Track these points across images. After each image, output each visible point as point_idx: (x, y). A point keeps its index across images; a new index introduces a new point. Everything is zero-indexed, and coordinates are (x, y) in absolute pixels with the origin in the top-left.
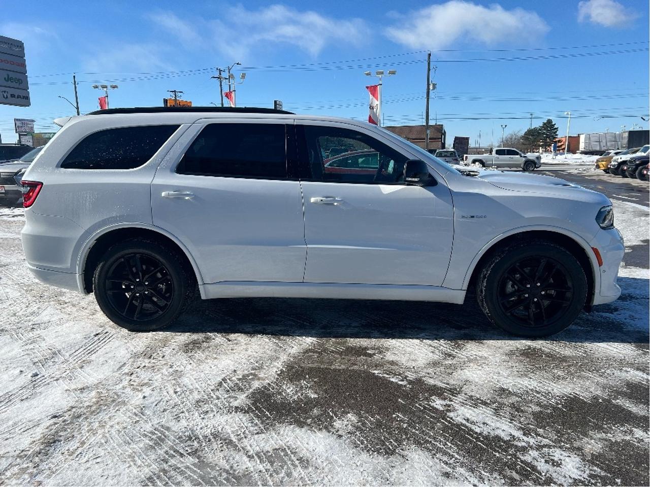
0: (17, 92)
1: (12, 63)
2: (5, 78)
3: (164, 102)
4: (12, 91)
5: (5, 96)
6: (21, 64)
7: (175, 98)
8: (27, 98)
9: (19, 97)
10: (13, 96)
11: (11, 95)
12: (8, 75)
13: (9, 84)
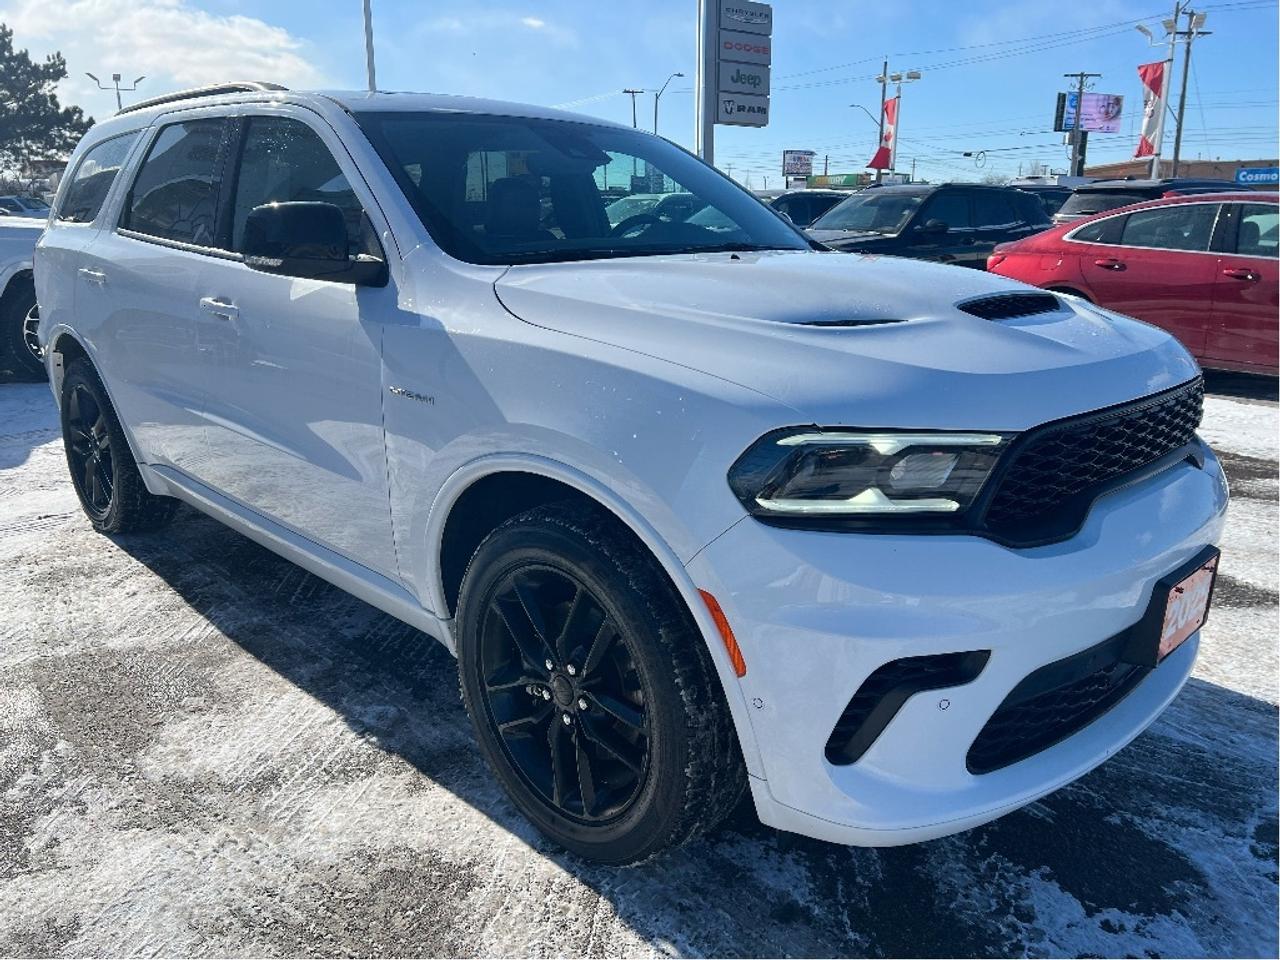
0: (748, 101)
1: (747, 48)
2: (732, 78)
3: (1059, 99)
4: (740, 100)
5: (729, 110)
6: (764, 48)
7: (1080, 88)
8: (764, 111)
9: (751, 109)
10: (741, 109)
11: (739, 107)
12: (738, 71)
13: (739, 87)
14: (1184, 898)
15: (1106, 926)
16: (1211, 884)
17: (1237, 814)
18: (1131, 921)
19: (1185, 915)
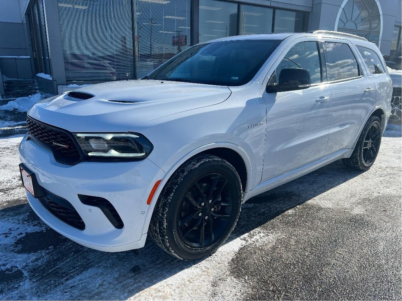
14: (16, 247)
15: (21, 234)
16: (16, 254)
17: (32, 272)
18: (19, 237)
19: (12, 245)
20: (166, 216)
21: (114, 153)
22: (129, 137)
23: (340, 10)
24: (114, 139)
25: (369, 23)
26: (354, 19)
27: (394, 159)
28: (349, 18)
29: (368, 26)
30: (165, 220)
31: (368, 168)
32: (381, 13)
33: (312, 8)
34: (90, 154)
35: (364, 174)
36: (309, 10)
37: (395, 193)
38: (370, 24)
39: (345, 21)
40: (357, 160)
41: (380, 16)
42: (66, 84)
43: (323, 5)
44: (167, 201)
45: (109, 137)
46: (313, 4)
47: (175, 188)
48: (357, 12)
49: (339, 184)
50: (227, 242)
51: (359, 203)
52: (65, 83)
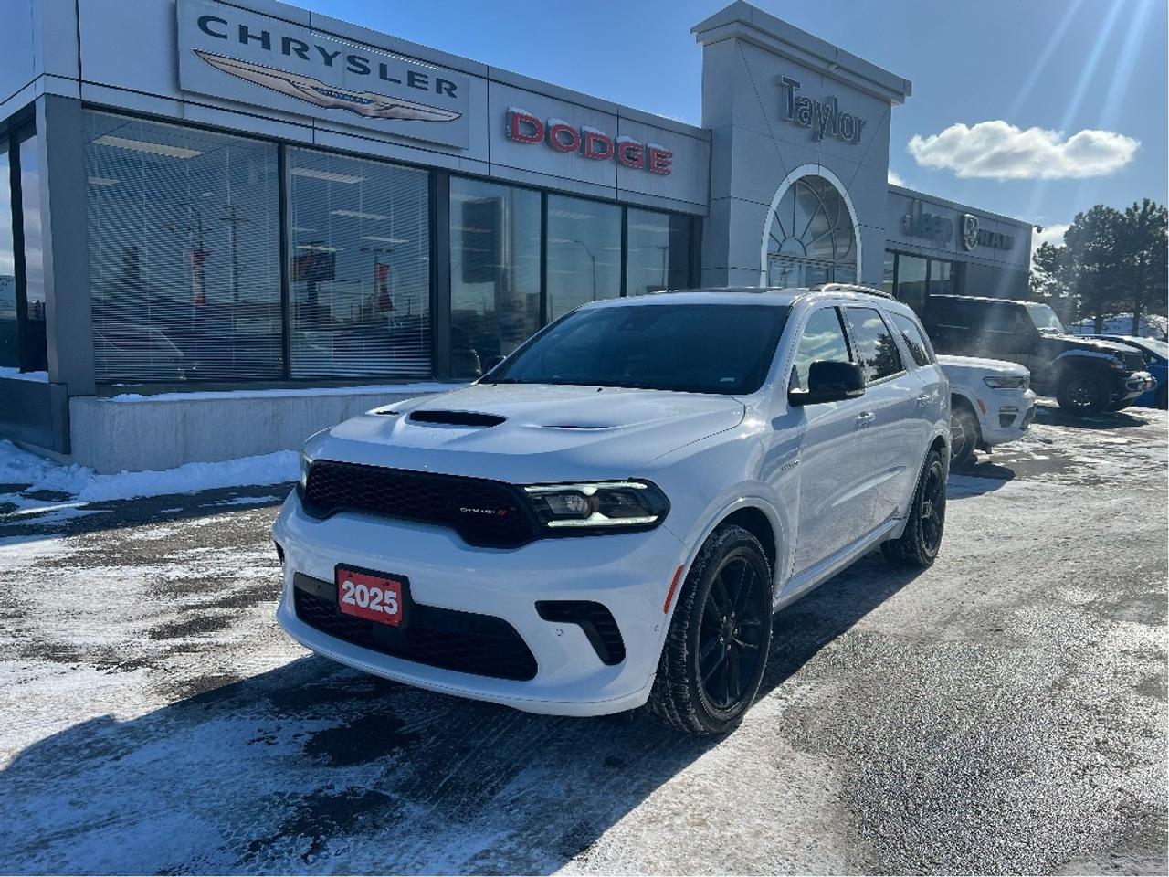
14: (317, 757)
20: (686, 637)
21: (598, 519)
22: (630, 488)
23: (771, 216)
24: (599, 492)
25: (830, 243)
26: (799, 234)
27: (969, 542)
28: (789, 233)
29: (830, 251)
30: (685, 645)
31: (932, 560)
32: (855, 222)
33: (709, 207)
34: (551, 524)
35: (928, 572)
36: (702, 212)
37: (1000, 600)
38: (835, 248)
39: (781, 238)
40: (913, 542)
41: (851, 228)
42: (95, 393)
43: (732, 201)
44: (686, 609)
45: (590, 490)
46: (709, 200)
47: (696, 583)
48: (802, 219)
49: (891, 593)
50: (757, 699)
51: (948, 622)
52: (94, 391)
